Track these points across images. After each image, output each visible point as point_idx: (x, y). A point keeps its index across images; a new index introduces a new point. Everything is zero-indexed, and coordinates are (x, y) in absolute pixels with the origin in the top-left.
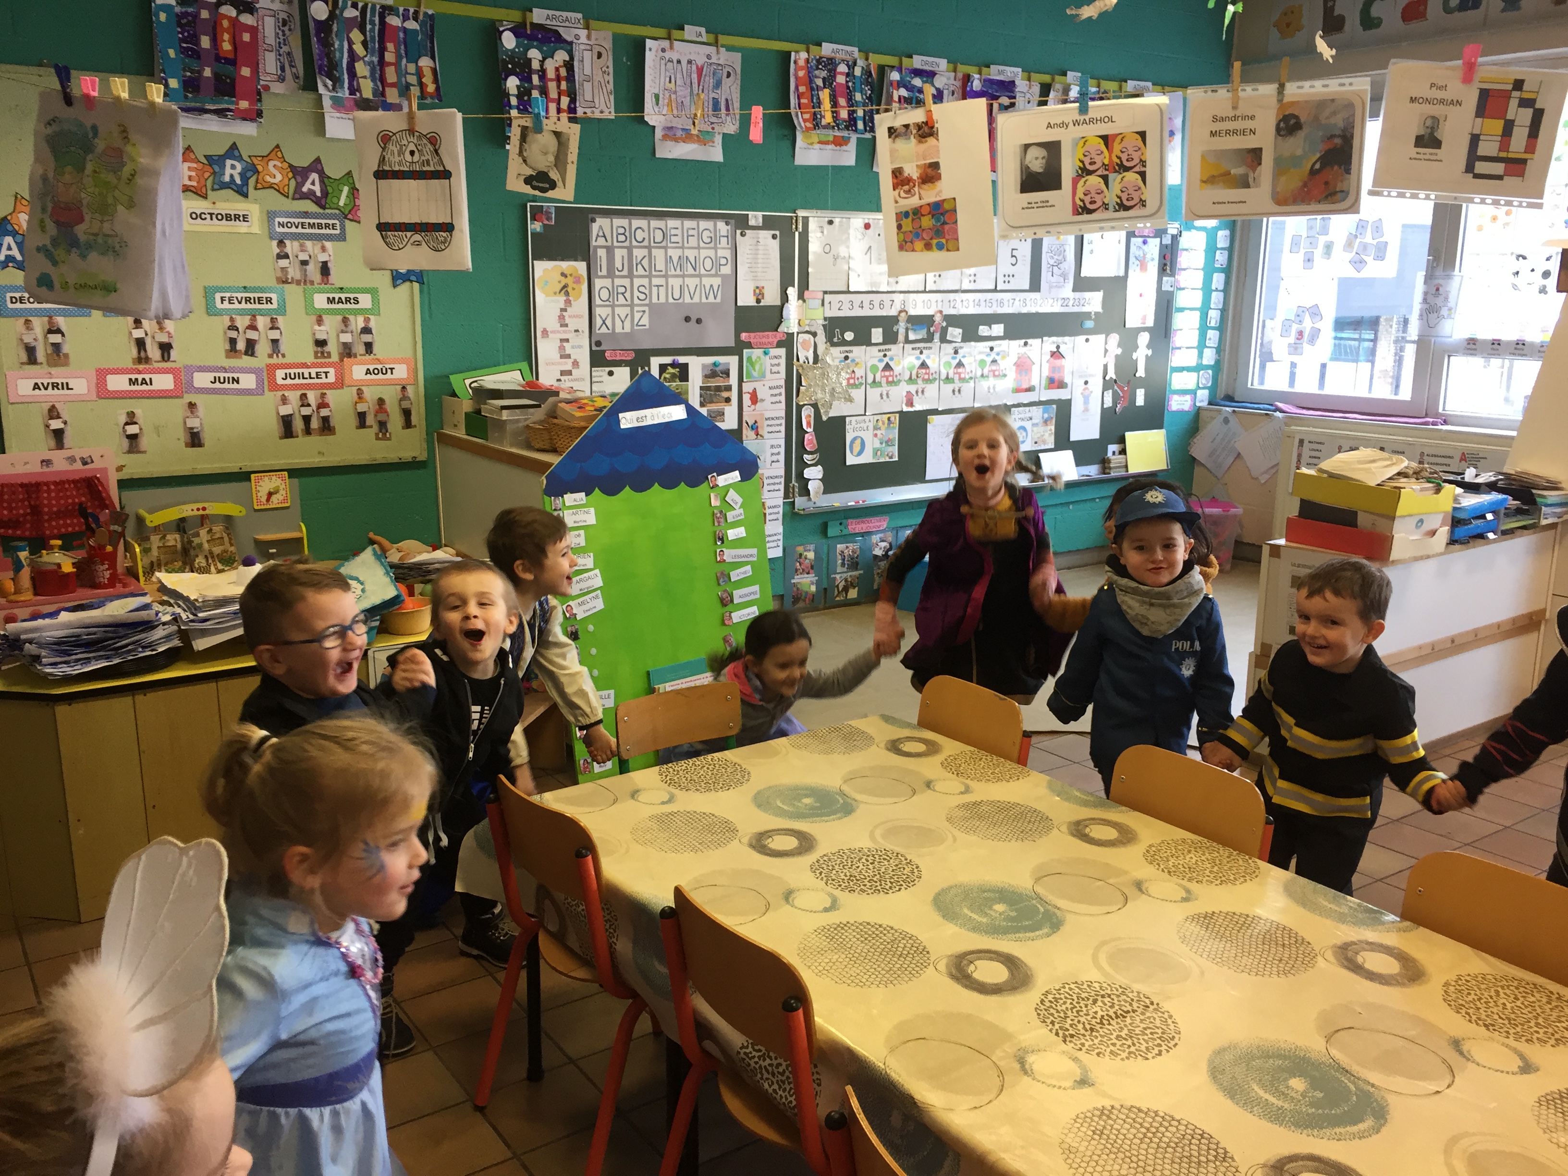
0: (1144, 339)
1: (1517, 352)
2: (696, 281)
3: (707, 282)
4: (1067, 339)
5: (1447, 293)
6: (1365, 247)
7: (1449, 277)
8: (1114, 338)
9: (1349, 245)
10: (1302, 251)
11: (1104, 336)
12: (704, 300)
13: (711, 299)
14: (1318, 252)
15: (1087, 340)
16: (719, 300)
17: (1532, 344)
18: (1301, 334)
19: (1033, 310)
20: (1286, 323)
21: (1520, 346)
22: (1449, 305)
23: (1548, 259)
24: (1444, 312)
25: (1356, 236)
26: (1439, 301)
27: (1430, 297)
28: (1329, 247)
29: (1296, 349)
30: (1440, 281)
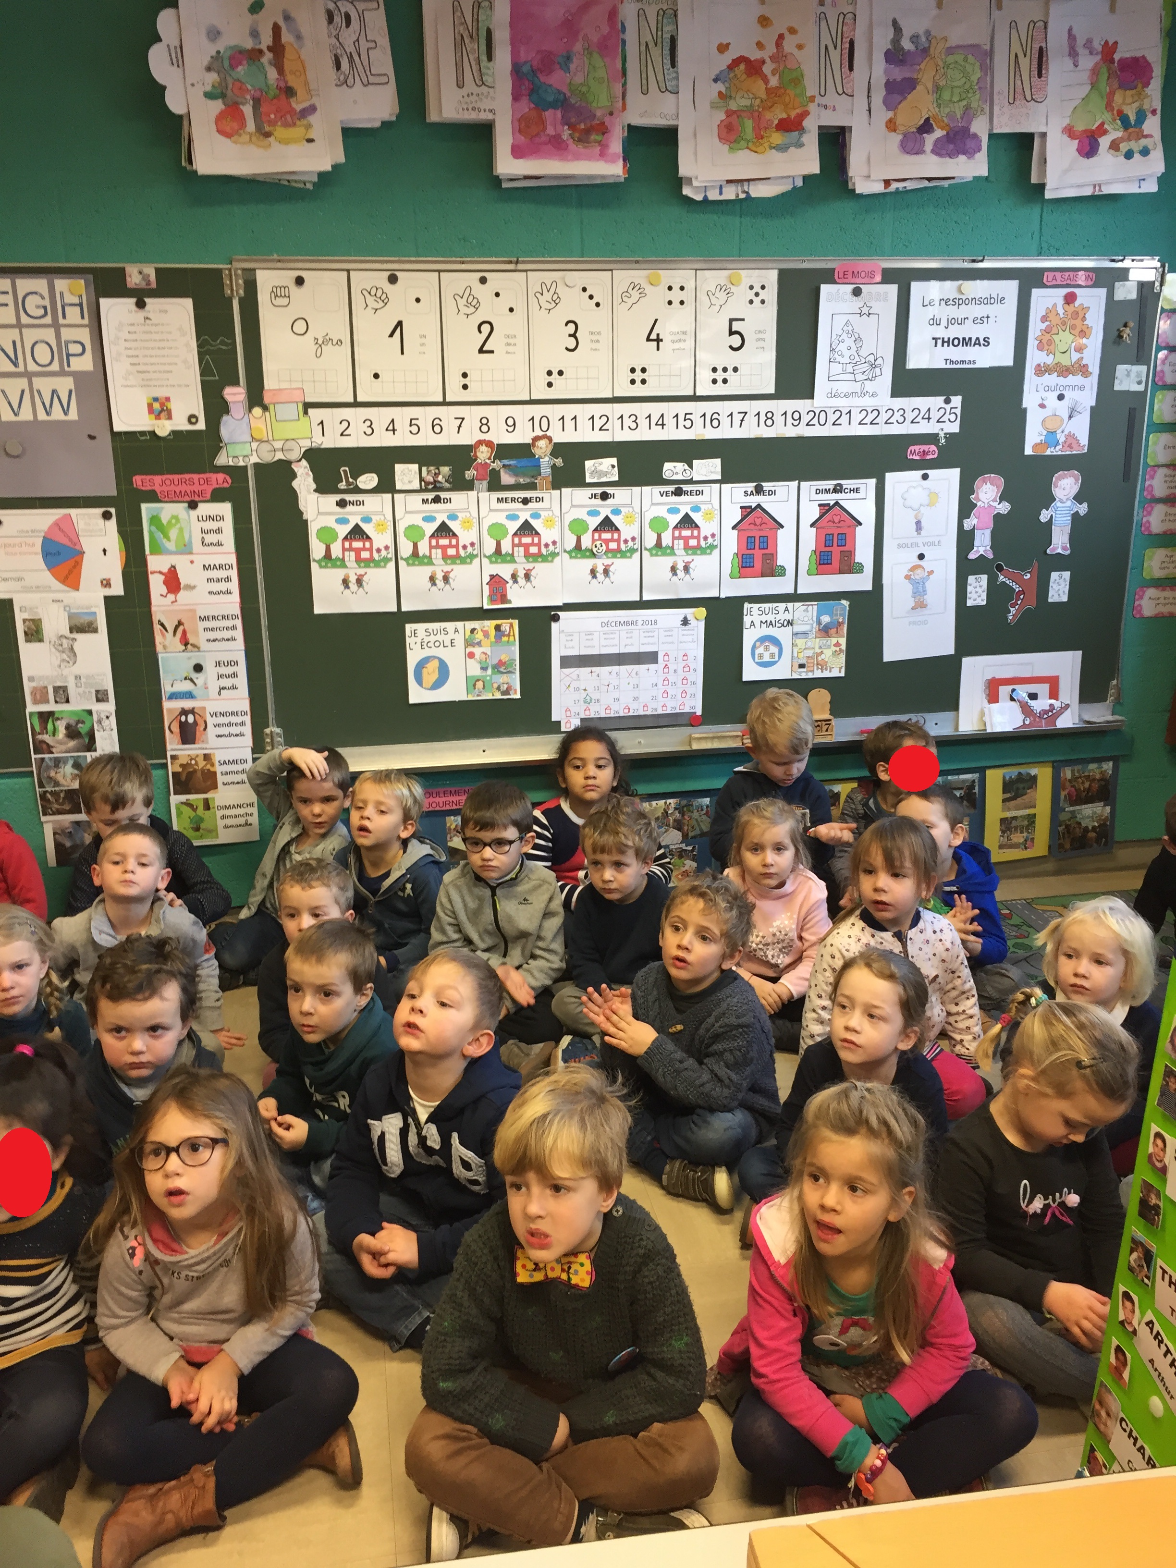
2: (23, 383)
3: (45, 385)
11: (959, 473)
12: (42, 416)
13: (57, 414)
16: (73, 415)
19: (792, 431)
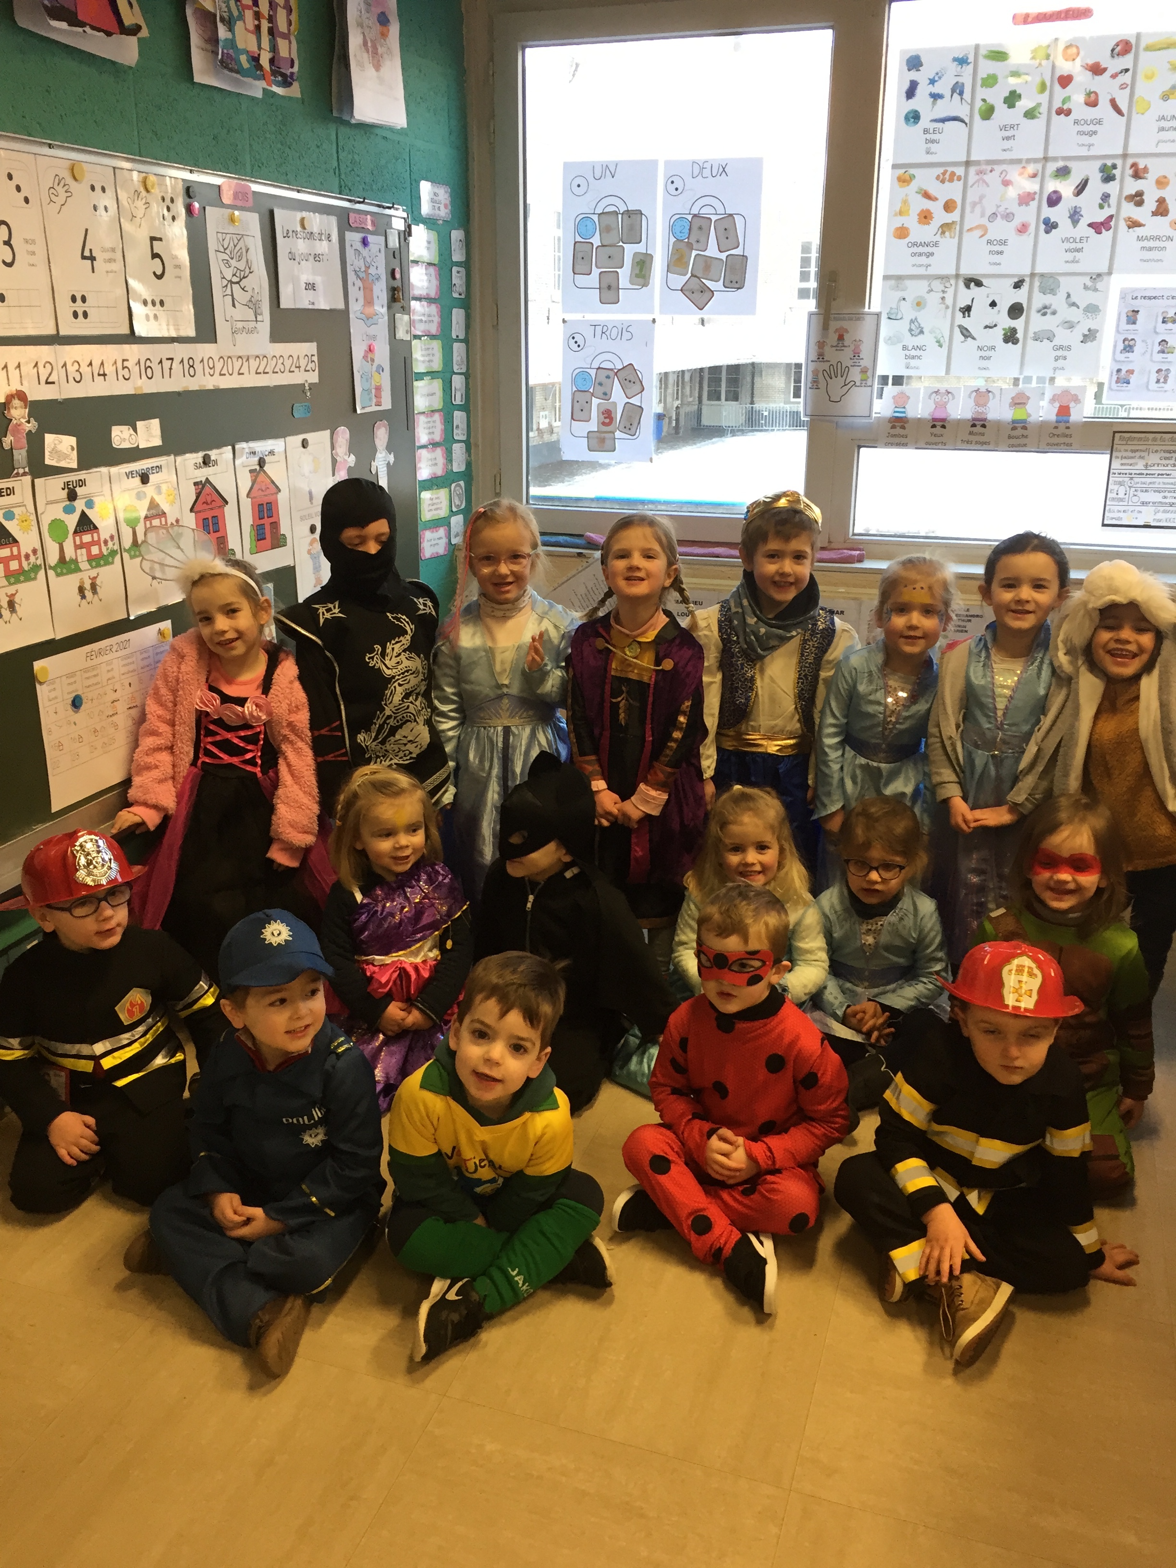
0: (382, 435)
1: (972, 438)
4: (276, 445)
5: (857, 343)
6: (707, 263)
7: (859, 317)
8: (343, 434)
9: (676, 262)
10: (596, 272)
11: (327, 433)
14: (624, 274)
15: (305, 444)
17: (998, 424)
18: (608, 416)
19: (210, 383)
20: (579, 396)
21: (978, 429)
22: (863, 363)
23: (1018, 285)
24: (855, 375)
25: (690, 247)
26: (845, 357)
27: (829, 352)
28: (643, 265)
29: (602, 441)
30: (845, 324)
